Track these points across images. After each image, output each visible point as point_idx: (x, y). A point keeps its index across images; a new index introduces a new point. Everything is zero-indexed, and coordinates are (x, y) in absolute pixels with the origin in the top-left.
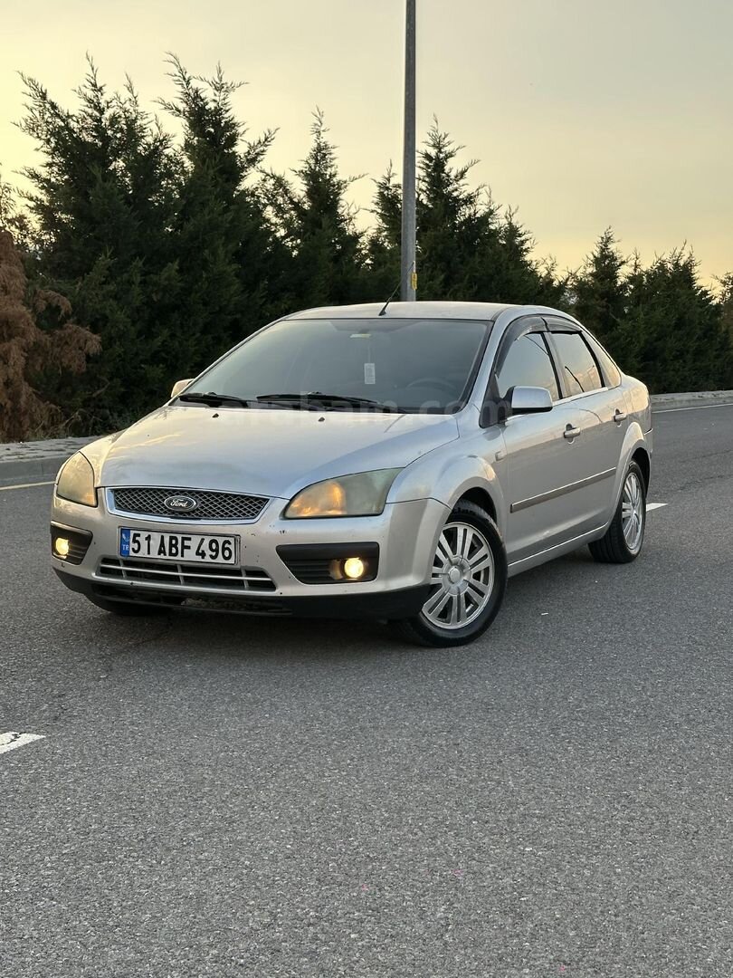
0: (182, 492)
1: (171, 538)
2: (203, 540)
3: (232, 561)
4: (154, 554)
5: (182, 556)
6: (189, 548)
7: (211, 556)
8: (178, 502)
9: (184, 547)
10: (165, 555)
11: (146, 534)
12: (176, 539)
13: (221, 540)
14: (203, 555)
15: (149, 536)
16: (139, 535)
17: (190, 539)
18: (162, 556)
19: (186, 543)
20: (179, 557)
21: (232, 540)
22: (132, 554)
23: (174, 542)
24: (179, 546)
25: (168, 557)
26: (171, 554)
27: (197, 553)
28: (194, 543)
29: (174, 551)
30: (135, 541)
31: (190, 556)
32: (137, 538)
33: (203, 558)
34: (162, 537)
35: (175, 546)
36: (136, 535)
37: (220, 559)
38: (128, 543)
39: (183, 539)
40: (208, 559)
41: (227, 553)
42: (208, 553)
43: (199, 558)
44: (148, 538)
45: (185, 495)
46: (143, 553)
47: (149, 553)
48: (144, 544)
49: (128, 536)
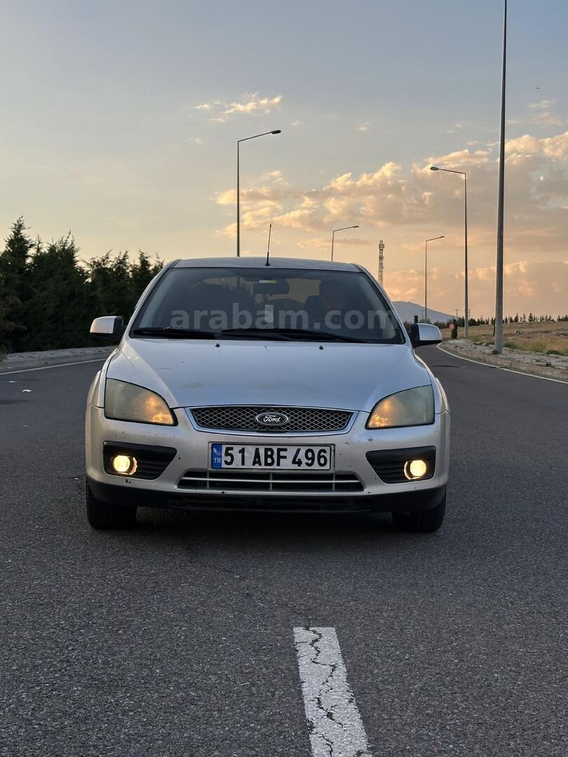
0: (276, 409)
1: (266, 450)
2: (298, 451)
3: (327, 467)
4: (249, 464)
5: (278, 464)
6: (285, 457)
7: (307, 464)
8: (270, 419)
9: (279, 457)
10: (260, 465)
11: (240, 447)
12: (272, 451)
13: (316, 450)
14: (299, 463)
15: (243, 449)
16: (232, 449)
17: (286, 450)
18: (257, 466)
19: (282, 453)
20: (275, 466)
21: (327, 449)
22: (224, 466)
23: (269, 453)
24: (275, 457)
25: (263, 466)
26: (266, 464)
27: (294, 462)
28: (290, 453)
29: (269, 461)
30: (227, 454)
31: (287, 465)
32: (230, 452)
33: (299, 465)
34: (257, 450)
35: (271, 456)
36: (228, 449)
37: (316, 466)
38: (221, 457)
39: (279, 450)
40: (304, 466)
41: (322, 461)
42: (304, 461)
43: (296, 466)
44: (242, 451)
45: (280, 412)
46: (237, 464)
47: (243, 463)
48: (238, 457)
49: (219, 450)
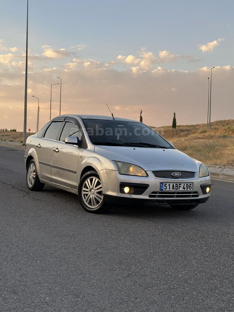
1: (176, 184)
2: (184, 184)
3: (191, 190)
4: (171, 189)
5: (179, 189)
6: (181, 187)
8: (176, 174)
9: (179, 187)
11: (168, 184)
13: (189, 184)
15: (170, 184)
16: (166, 184)
17: (181, 184)
18: (173, 190)
19: (180, 186)
20: (178, 190)
21: (192, 184)
22: (164, 190)
25: (175, 190)
26: (176, 189)
27: (183, 188)
28: (182, 185)
29: (177, 188)
30: (165, 186)
31: (181, 189)
34: (173, 184)
35: (177, 187)
36: (165, 184)
37: (189, 189)
38: (163, 187)
39: (179, 184)
40: (186, 190)
42: (186, 188)
43: (183, 190)
44: (169, 185)
46: (168, 189)
48: (168, 187)
49: (163, 185)
